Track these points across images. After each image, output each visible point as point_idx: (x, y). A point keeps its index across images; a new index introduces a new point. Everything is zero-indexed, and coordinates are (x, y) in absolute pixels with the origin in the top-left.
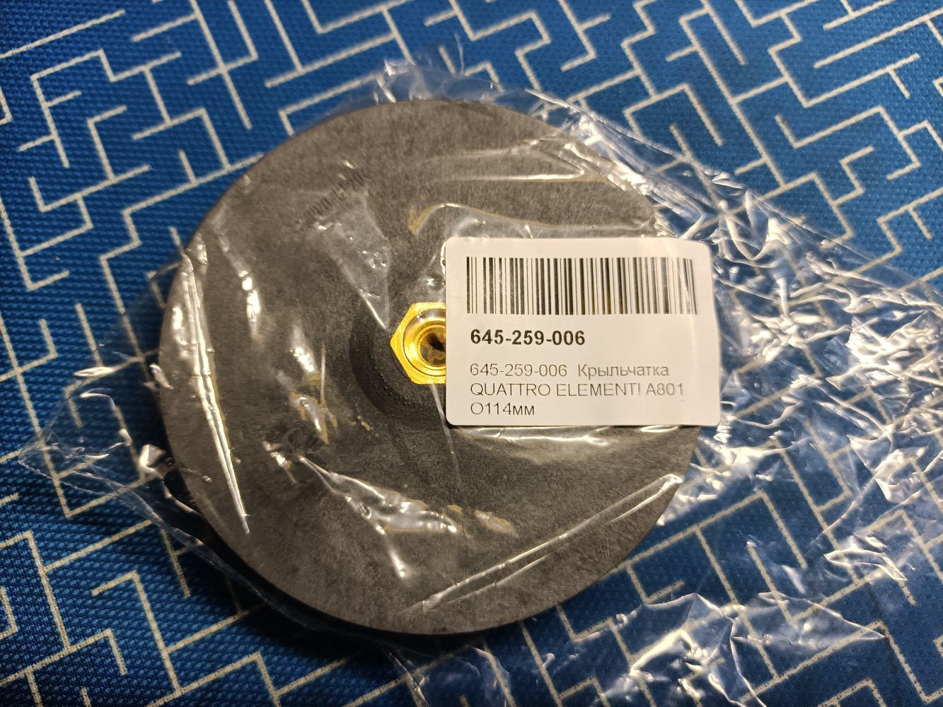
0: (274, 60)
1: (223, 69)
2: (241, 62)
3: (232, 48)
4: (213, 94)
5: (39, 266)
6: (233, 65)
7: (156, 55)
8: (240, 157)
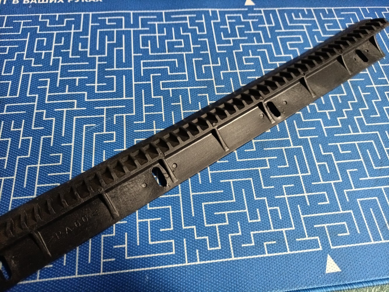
0: (278, 27)
1: (267, 25)
2: (271, 25)
3: (269, 22)
4: (264, 29)
5: (220, 48)
6: (269, 25)
7: (253, 19)
8: (267, 42)
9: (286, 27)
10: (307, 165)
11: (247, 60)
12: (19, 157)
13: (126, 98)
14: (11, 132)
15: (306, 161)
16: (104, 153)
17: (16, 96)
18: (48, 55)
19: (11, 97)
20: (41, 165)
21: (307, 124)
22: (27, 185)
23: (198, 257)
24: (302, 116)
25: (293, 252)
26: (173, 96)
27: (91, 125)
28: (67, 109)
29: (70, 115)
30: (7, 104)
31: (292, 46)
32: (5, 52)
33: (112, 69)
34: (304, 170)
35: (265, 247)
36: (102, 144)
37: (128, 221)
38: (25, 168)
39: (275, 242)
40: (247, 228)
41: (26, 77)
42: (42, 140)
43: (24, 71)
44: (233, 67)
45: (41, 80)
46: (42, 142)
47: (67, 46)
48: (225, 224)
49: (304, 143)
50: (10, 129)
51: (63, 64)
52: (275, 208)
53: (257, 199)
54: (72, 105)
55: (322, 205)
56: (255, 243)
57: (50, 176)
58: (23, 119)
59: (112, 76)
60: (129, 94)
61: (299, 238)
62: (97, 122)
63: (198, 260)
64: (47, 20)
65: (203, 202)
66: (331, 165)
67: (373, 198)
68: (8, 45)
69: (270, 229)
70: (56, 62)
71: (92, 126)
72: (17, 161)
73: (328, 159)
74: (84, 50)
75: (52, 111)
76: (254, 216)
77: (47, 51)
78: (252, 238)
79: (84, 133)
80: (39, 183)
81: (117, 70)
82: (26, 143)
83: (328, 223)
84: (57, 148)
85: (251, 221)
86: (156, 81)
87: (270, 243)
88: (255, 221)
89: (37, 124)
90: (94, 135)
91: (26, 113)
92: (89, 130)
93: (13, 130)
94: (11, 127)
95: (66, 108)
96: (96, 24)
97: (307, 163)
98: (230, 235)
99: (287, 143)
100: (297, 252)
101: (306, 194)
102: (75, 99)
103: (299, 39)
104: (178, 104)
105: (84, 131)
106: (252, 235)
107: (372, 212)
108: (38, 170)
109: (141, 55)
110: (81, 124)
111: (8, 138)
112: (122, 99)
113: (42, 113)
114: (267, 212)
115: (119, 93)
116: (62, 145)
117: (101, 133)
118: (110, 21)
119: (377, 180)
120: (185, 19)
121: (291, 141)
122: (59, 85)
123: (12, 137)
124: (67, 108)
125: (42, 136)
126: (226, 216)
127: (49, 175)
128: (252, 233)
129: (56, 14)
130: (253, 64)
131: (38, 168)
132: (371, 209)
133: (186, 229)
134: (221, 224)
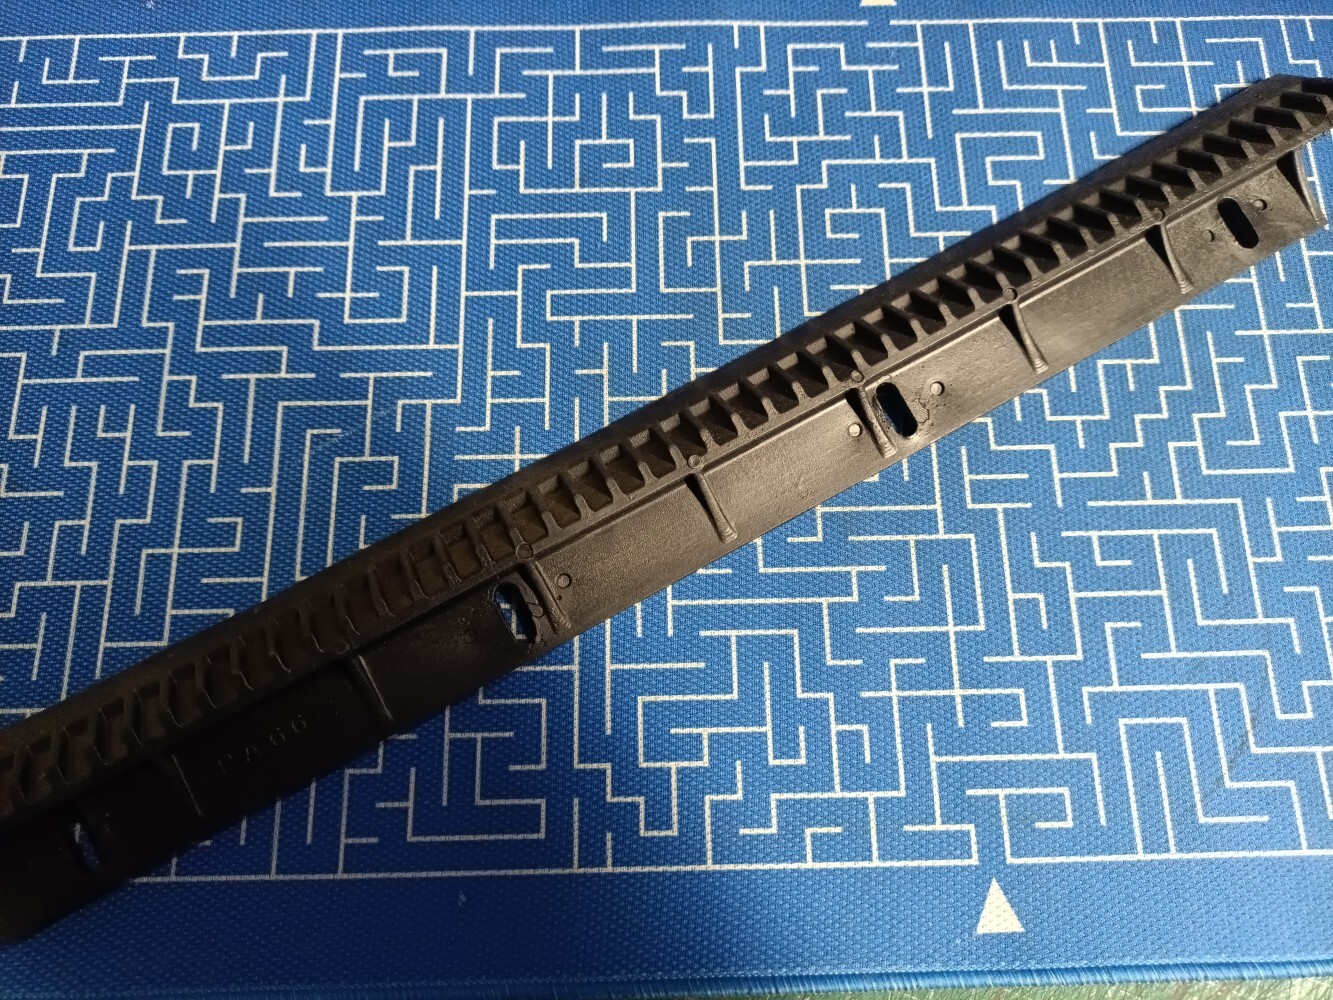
0: (964, 94)
1: (926, 89)
2: (941, 89)
4: (913, 104)
5: (753, 175)
6: (933, 89)
7: (882, 62)
8: (917, 155)
9: (994, 95)
10: (979, 599)
11: (839, 224)
12: (122, 521)
13: (437, 347)
14: (98, 442)
15: (978, 584)
16: (363, 523)
17: (109, 326)
18: (204, 185)
19: (97, 326)
20: (183, 551)
21: (1002, 462)
22: (142, 607)
23: (609, 853)
24: (991, 433)
25: (888, 864)
26: (581, 346)
27: (328, 431)
28: (257, 376)
29: (269, 393)
30: (84, 349)
31: (1001, 170)
32: (78, 170)
33: (399, 243)
34: (966, 615)
35: (808, 841)
36: (356, 493)
37: (419, 734)
38: (139, 556)
39: (839, 830)
40: (762, 780)
41: (138, 260)
42: (185, 470)
43: (134, 241)
44: (788, 249)
45: (183, 272)
46: (184, 478)
47: (261, 156)
48: (699, 764)
49: (984, 524)
50: (94, 433)
51: (249, 220)
52: (854, 727)
53: (805, 695)
54: (271, 362)
55: (1003, 731)
56: (780, 828)
57: (207, 585)
58: (131, 401)
59: (397, 268)
60: (447, 334)
61: (913, 824)
62: (345, 421)
63: (609, 861)
64: (201, 56)
65: (642, 694)
66: (1058, 605)
67: (1174, 720)
68: (86, 148)
69: (832, 789)
70: (229, 209)
71: (331, 436)
72: (116, 534)
73: (1050, 582)
74: (313, 170)
75: (215, 378)
76: (787, 747)
77: (201, 172)
78: (774, 812)
79: (306, 457)
80: (177, 605)
81: (413, 247)
82: (138, 476)
83: (1011, 786)
84: (228, 501)
85: (778, 762)
86: (535, 286)
87: (824, 830)
88: (790, 762)
89: (171, 421)
90: (337, 466)
91: (139, 383)
92: (320, 449)
93: (104, 435)
94: (96, 427)
95: (256, 371)
96: (355, 75)
97: (979, 591)
98: (707, 798)
99: (928, 522)
100: (901, 864)
101: (958, 692)
102: (283, 343)
103: (1029, 146)
104: (597, 371)
105: (307, 450)
106: (773, 804)
107: (1160, 763)
108: (174, 564)
109: (493, 192)
110: (299, 427)
111: (89, 460)
112: (424, 347)
113: (187, 383)
114: (830, 739)
115: (415, 330)
116: (244, 491)
117: (357, 460)
118: (402, 62)
119: (1200, 662)
120: (647, 58)
121: (940, 516)
122: (237, 294)
123: (101, 460)
124: (260, 372)
125: (186, 458)
126: (706, 743)
127: (205, 581)
128: (774, 797)
129: (231, 33)
130: (856, 236)
131: (175, 557)
132: (1158, 754)
133: (584, 771)
134: (686, 764)
